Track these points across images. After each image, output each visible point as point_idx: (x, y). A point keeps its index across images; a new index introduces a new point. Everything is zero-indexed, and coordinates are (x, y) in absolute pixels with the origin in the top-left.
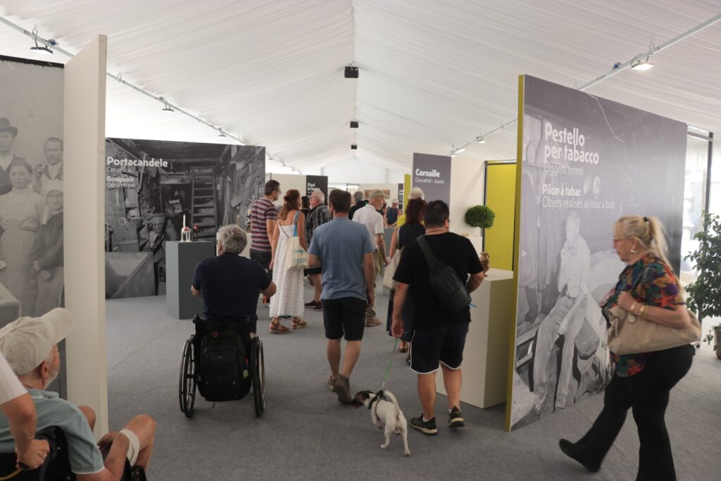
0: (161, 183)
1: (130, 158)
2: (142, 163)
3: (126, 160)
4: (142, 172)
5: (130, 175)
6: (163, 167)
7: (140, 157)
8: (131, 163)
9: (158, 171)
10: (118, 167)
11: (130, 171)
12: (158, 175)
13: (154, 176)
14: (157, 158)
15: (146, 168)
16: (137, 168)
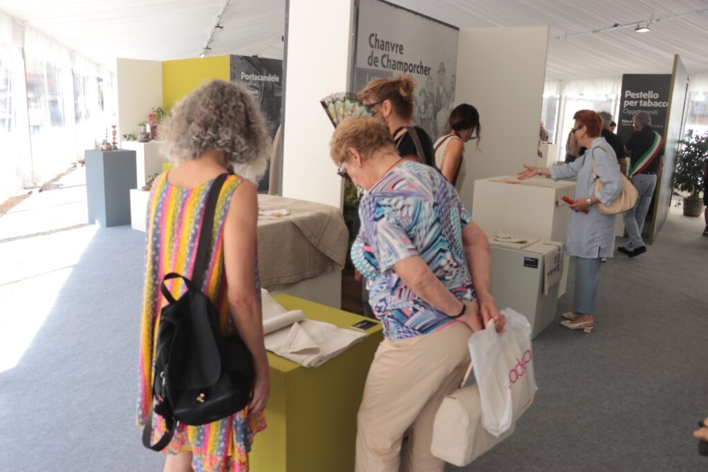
0: (275, 95)
1: (256, 74)
2: (263, 78)
3: (253, 75)
4: (263, 85)
5: (255, 88)
6: (276, 82)
7: (262, 74)
8: (256, 78)
9: (273, 85)
10: (248, 81)
11: (255, 85)
12: (273, 88)
13: (270, 89)
14: (272, 75)
15: (266, 82)
16: (260, 82)
